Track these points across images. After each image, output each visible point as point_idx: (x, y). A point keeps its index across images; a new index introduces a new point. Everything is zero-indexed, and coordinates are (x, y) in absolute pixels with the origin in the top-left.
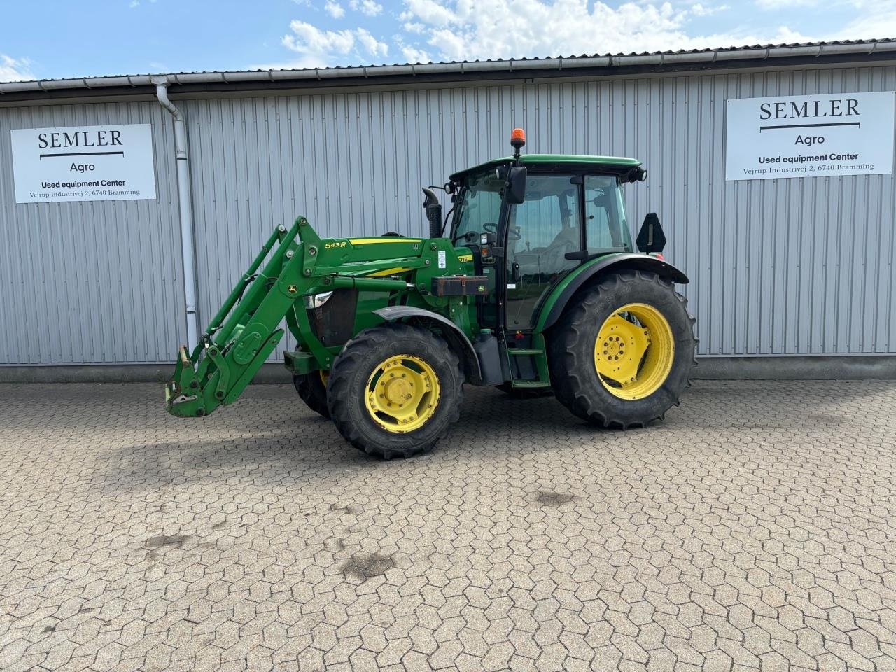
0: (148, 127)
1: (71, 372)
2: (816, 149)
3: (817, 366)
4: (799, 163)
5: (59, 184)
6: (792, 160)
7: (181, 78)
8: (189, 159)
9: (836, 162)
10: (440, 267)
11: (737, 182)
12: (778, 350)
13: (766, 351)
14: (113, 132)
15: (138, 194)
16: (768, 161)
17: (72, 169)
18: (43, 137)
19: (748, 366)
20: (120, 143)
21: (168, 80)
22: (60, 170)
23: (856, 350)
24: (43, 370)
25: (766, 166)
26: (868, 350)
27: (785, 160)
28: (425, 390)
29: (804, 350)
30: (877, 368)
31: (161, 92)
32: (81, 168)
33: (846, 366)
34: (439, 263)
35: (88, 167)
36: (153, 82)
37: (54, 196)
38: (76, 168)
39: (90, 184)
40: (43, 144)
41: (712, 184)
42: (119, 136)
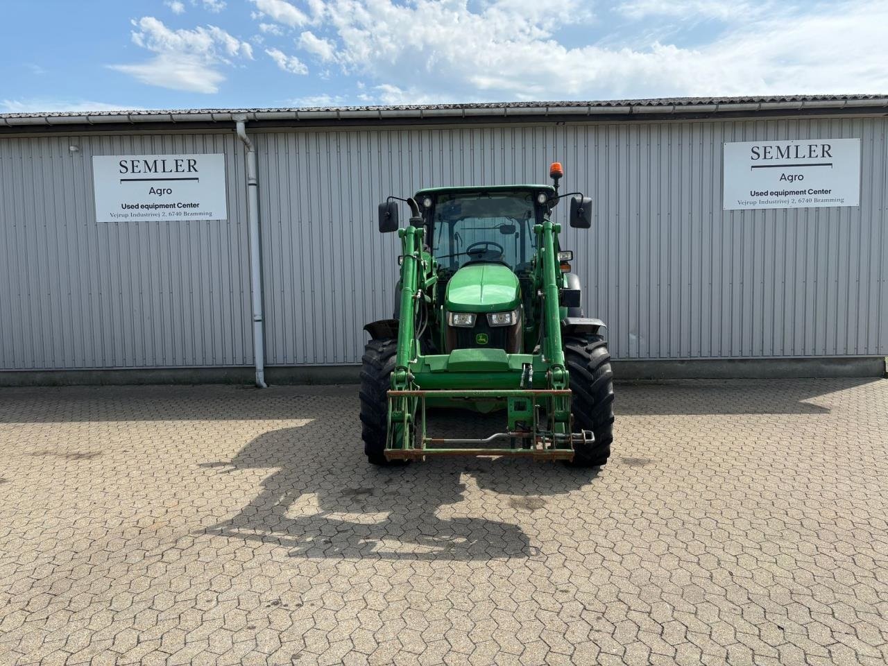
0: (221, 156)
1: (144, 375)
2: (797, 185)
3: (799, 366)
4: (783, 196)
5: (138, 205)
6: (777, 194)
7: (259, 115)
8: (257, 185)
9: (813, 196)
11: (732, 211)
12: (767, 353)
13: (757, 354)
14: (189, 161)
15: (211, 215)
16: (757, 194)
17: (150, 192)
18: (123, 163)
19: (742, 366)
20: (196, 171)
21: (247, 117)
22: (139, 193)
23: (830, 353)
24: (117, 373)
25: (756, 198)
26: (841, 352)
27: (772, 194)
29: (788, 353)
30: (848, 367)
31: (240, 127)
32: (159, 192)
33: (823, 366)
35: (165, 191)
36: (233, 119)
37: (132, 217)
38: (154, 192)
39: (167, 206)
40: (124, 170)
41: (711, 213)
42: (195, 164)
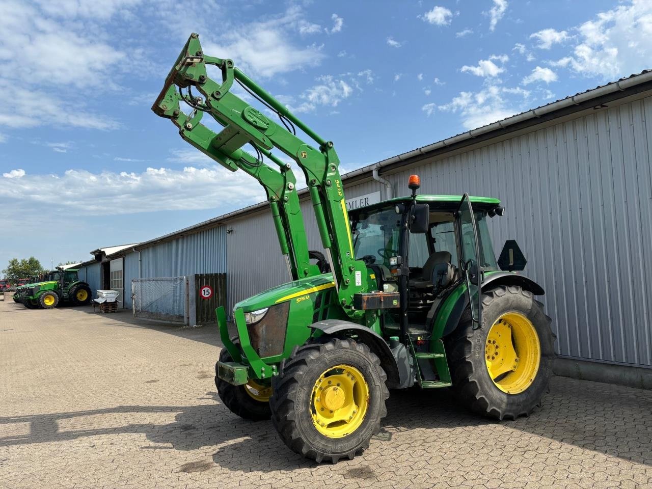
0: (379, 193)
7: (382, 163)
10: (357, 284)
14: (366, 199)
28: (353, 383)
31: (375, 173)
34: (356, 281)
36: (371, 169)
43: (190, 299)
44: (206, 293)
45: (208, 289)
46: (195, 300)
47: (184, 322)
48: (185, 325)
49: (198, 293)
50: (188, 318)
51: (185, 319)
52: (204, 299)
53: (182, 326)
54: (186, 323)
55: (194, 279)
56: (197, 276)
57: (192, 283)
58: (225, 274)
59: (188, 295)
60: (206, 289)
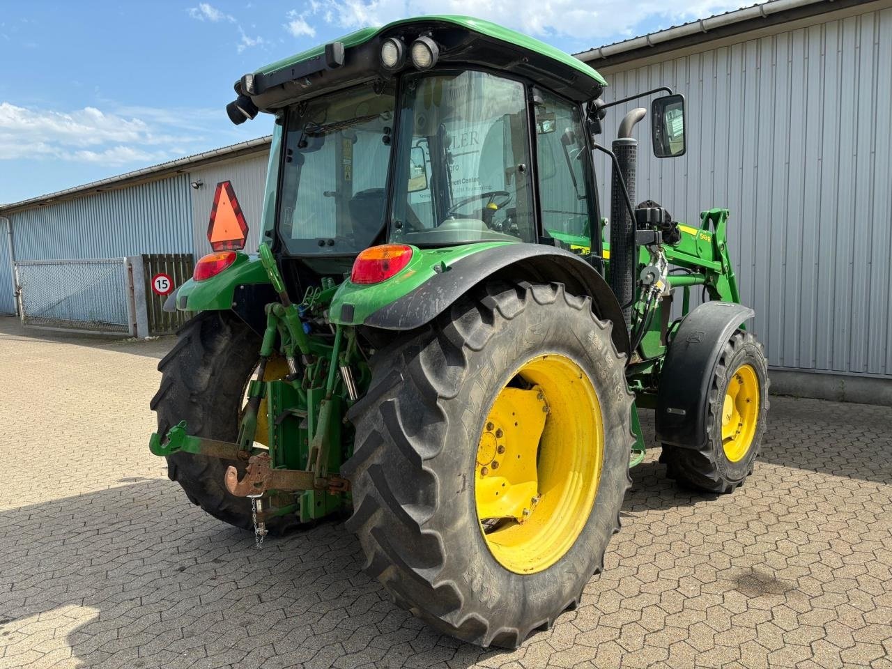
43: (136, 295)
44: (162, 285)
45: (165, 278)
46: (144, 296)
47: (128, 332)
48: (130, 337)
49: (148, 285)
50: (135, 325)
51: (131, 328)
52: (159, 295)
53: (127, 337)
54: (131, 332)
55: (141, 261)
56: (145, 258)
57: (138, 268)
58: (191, 256)
59: (132, 289)
60: (161, 279)
